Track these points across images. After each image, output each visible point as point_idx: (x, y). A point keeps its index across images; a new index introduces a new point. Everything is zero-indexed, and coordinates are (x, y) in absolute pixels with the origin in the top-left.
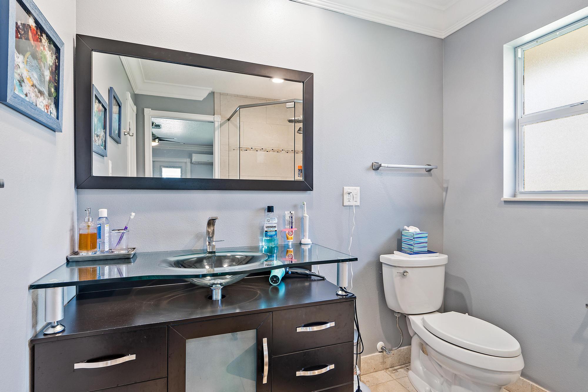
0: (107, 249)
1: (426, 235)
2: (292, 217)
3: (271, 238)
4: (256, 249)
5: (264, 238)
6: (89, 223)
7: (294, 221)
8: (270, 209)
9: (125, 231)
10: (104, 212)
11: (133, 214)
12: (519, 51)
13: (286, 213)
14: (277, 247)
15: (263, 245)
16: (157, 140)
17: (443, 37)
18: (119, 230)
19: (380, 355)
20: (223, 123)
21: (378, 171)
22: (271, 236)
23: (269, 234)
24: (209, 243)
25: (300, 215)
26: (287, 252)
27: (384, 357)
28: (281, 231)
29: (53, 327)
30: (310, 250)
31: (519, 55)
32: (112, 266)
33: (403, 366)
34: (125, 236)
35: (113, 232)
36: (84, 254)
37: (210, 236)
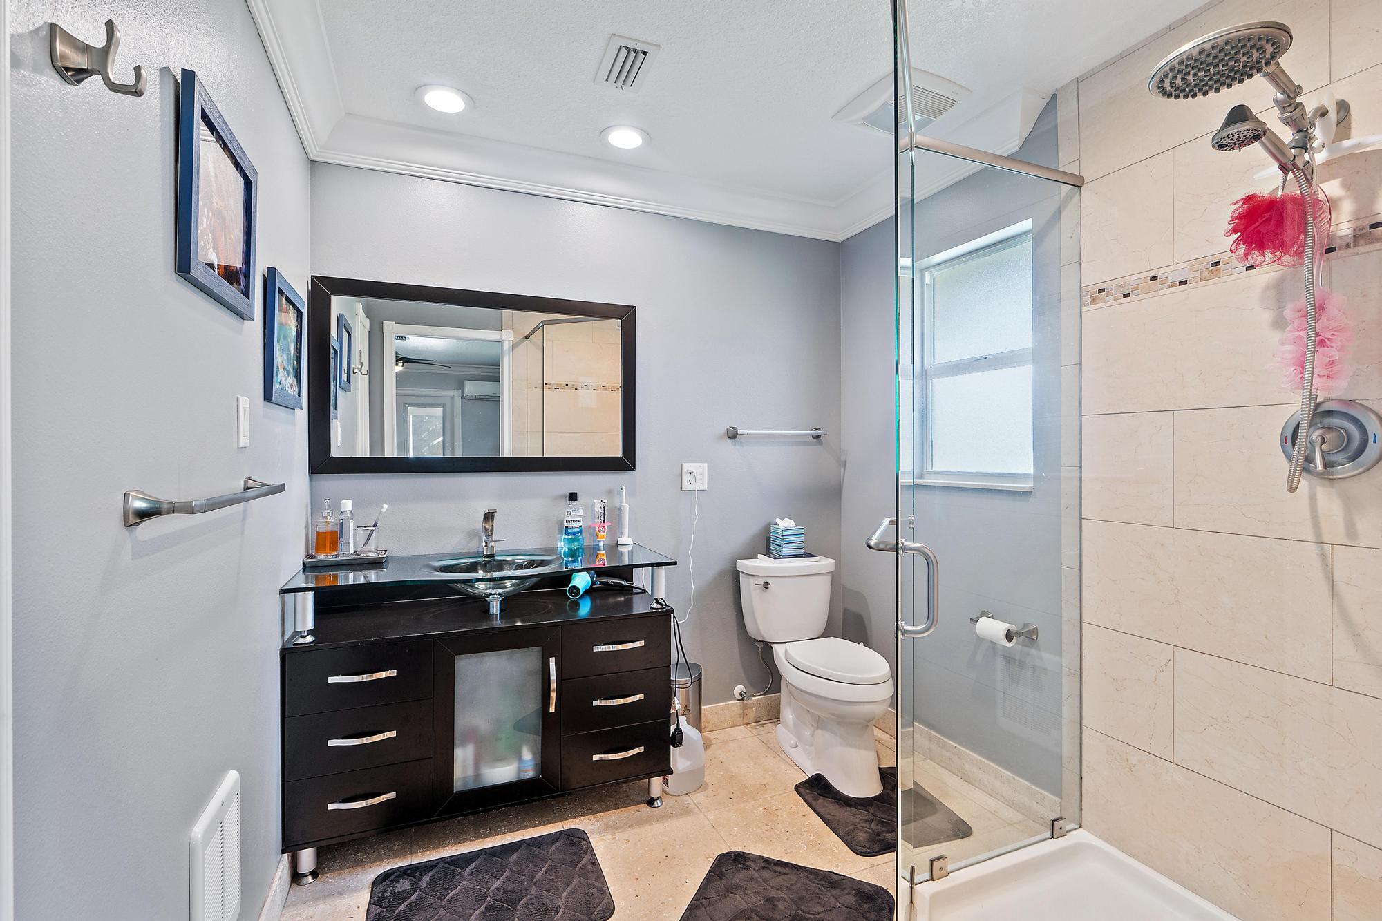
0: (352, 552)
1: (802, 531)
2: (604, 508)
3: (574, 537)
4: (553, 551)
5: (564, 537)
6: (329, 517)
7: (606, 512)
8: (573, 497)
9: (374, 528)
10: (348, 505)
11: (385, 506)
12: (927, 274)
13: (596, 501)
14: (583, 549)
15: (563, 546)
16: (400, 363)
17: (840, 240)
18: (365, 527)
19: (739, 704)
20: (516, 343)
21: (736, 439)
22: (573, 534)
23: (570, 531)
24: (486, 543)
25: (617, 505)
26: (598, 555)
27: (744, 707)
28: (590, 527)
29: (303, 637)
30: (631, 553)
31: (928, 281)
32: (357, 573)
33: (774, 720)
34: (374, 534)
35: (359, 529)
36: (322, 557)
37: (489, 533)
